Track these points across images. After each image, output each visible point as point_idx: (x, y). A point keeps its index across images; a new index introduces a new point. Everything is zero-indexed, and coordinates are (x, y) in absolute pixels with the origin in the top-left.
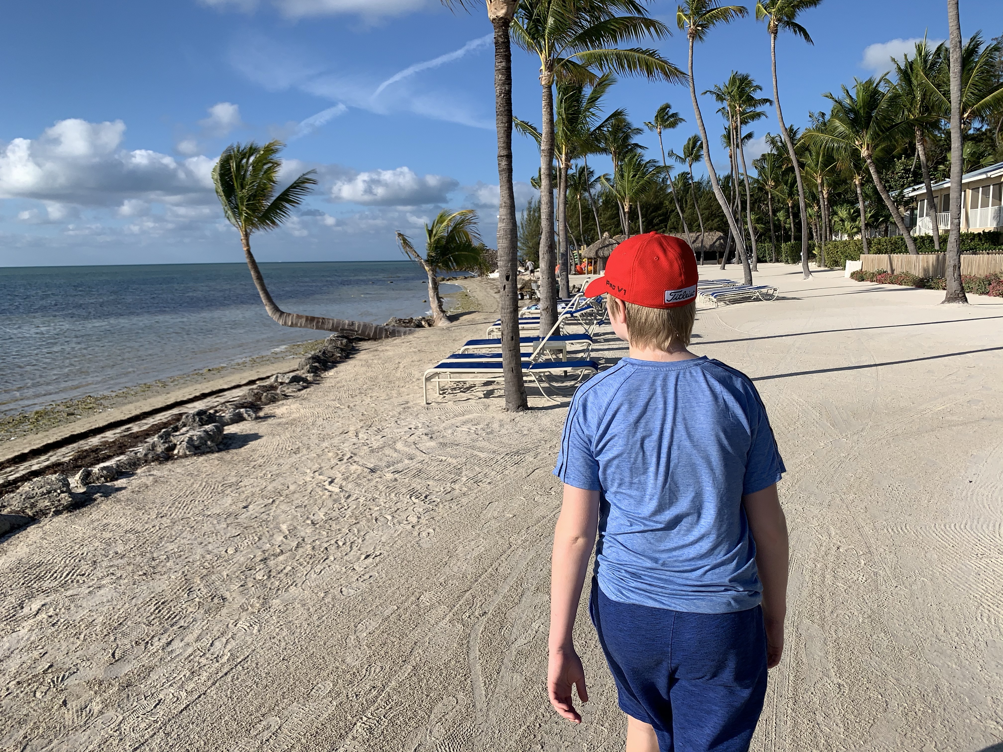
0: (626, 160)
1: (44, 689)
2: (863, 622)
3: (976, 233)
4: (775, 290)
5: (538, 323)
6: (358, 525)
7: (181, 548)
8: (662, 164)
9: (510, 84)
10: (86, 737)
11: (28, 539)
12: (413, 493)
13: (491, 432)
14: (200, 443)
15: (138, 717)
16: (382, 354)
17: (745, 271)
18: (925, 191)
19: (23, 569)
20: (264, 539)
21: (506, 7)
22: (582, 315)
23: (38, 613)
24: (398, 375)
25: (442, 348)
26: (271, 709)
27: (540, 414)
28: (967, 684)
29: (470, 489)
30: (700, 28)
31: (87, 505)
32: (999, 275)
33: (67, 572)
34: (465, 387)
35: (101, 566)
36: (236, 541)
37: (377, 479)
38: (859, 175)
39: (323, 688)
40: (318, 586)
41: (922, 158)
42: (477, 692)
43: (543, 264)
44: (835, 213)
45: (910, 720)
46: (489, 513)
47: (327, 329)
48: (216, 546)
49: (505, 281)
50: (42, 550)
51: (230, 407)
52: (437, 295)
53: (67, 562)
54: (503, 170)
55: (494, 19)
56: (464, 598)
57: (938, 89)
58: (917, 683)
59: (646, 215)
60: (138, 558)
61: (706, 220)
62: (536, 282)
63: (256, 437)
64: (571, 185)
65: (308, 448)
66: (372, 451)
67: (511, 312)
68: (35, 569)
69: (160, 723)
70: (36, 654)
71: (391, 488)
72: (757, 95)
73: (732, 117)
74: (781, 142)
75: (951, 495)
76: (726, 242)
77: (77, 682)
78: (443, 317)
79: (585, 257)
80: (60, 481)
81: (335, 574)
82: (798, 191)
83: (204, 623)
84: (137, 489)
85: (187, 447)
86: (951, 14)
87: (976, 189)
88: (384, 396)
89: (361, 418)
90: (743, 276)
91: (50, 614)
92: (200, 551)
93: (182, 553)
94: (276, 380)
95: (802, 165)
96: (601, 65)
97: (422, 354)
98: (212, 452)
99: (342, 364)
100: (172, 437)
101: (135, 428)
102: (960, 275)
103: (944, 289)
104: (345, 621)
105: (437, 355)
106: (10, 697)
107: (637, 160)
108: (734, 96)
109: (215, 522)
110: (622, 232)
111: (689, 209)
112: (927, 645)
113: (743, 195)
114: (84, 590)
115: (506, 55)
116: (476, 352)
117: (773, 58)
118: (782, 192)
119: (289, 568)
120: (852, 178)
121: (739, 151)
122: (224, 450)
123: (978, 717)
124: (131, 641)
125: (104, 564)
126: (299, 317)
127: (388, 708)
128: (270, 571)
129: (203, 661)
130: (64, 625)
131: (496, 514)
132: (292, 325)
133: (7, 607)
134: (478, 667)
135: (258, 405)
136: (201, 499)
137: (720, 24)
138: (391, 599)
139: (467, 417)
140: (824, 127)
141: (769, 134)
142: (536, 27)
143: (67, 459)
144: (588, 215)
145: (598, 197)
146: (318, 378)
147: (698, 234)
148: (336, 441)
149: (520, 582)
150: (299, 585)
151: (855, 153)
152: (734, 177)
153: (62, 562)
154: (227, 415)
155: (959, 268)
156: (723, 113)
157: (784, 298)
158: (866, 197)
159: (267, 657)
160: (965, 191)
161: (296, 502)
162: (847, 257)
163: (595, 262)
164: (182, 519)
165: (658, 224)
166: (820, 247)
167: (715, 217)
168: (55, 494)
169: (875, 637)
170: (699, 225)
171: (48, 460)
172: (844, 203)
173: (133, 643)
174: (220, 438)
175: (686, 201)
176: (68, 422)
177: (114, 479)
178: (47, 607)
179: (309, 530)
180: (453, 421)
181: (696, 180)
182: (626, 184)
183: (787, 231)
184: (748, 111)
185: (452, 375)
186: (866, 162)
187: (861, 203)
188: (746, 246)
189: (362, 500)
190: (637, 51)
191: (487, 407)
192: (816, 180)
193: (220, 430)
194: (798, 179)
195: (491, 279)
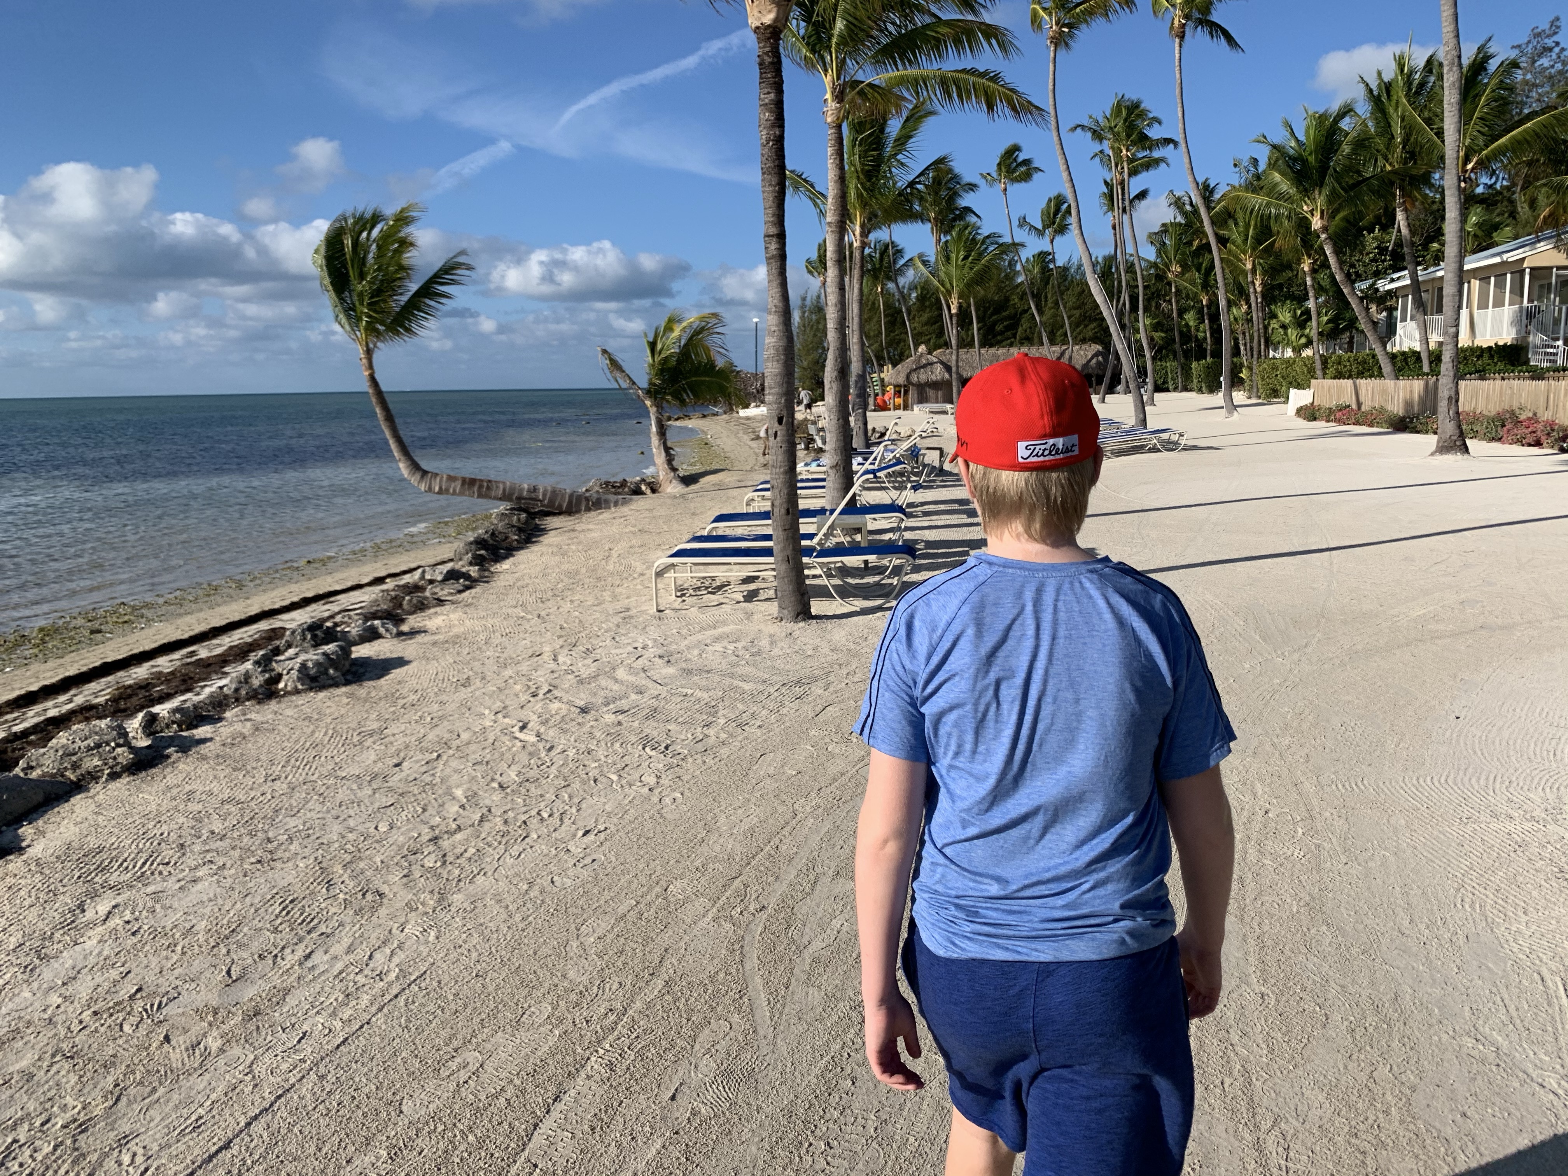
0: (954, 233)
1: (134, 1020)
2: (1298, 912)
3: (1485, 346)
4: (1181, 435)
5: (823, 487)
6: (569, 789)
7: (308, 825)
8: (1007, 239)
9: (782, 126)
10: (205, 1083)
11: (75, 815)
12: (646, 742)
13: (759, 653)
14: (318, 671)
15: (276, 1056)
16: (582, 536)
17: (1135, 406)
18: (1408, 282)
19: (75, 857)
20: (431, 811)
21: (775, 10)
22: (889, 475)
23: (107, 917)
24: (610, 567)
25: (675, 526)
26: (466, 1042)
27: (830, 625)
28: (1437, 992)
29: (731, 735)
30: (1066, 30)
31: (157, 765)
32: (1517, 412)
33: (142, 860)
34: (714, 585)
35: (192, 851)
36: (389, 813)
37: (592, 723)
38: (1309, 257)
39: (538, 1013)
40: (517, 875)
41: (1405, 231)
42: (758, 1014)
43: (830, 397)
44: (1274, 316)
45: (1358, 1037)
46: (762, 769)
47: (497, 498)
48: (361, 820)
49: (776, 425)
50: (99, 830)
51: (356, 617)
52: (665, 444)
53: (141, 846)
54: (773, 257)
55: (757, 28)
56: (733, 887)
57: (1429, 125)
58: (1370, 991)
59: (984, 317)
60: (246, 839)
61: (1075, 326)
62: (814, 423)
63: (401, 662)
64: (868, 271)
65: (483, 678)
66: (581, 682)
67: (786, 472)
68: (94, 857)
69: (309, 1062)
70: (114, 974)
71: (614, 735)
72: (1154, 133)
73: (1116, 166)
74: (1191, 204)
75: (1430, 737)
76: (1106, 359)
77: (180, 1011)
78: (674, 478)
79: (890, 384)
80: (113, 729)
81: (541, 857)
82: (1216, 281)
83: (355, 929)
84: (229, 740)
86: (1445, 14)
87: (1485, 280)
88: (591, 600)
89: (559, 632)
90: (1133, 413)
91: (126, 919)
92: (336, 828)
93: (311, 832)
94: (422, 577)
95: (1223, 241)
96: (916, 92)
97: (646, 536)
98: (336, 685)
99: (522, 552)
100: (274, 664)
101: (203, 652)
102: (1457, 413)
103: (1435, 433)
104: (561, 922)
105: (668, 536)
106: (86, 1032)
107: (970, 233)
108: (1118, 133)
109: (355, 787)
110: (947, 345)
111: (1050, 309)
112: (1385, 941)
113: (1133, 287)
114: (172, 885)
115: (775, 83)
116: (728, 532)
117: (1178, 76)
118: (1193, 283)
119: (472, 851)
120: (1299, 261)
121: (1126, 218)
122: (355, 682)
123: (1451, 1033)
124: (252, 955)
125: (197, 848)
127: (633, 1036)
128: (445, 855)
129: (361, 979)
130: (150, 934)
131: (771, 771)
132: (440, 492)
133: (60, 910)
134: (758, 980)
135: (397, 615)
136: (329, 754)
137: (1097, 24)
138: (626, 891)
139: (720, 630)
140: (1256, 183)
141: (1172, 191)
142: (818, 33)
143: (101, 700)
144: (894, 318)
145: (910, 289)
146: (486, 574)
147: (1064, 347)
148: (524, 667)
149: (812, 864)
150: (490, 874)
151: (1303, 224)
152: (1120, 259)
153: (133, 846)
154: (354, 630)
155: (1457, 401)
156: (1101, 160)
157: (1195, 448)
158: (1320, 289)
159: (452, 973)
160: (1469, 282)
161: (473, 756)
162: (1291, 383)
163: (906, 392)
164: (304, 783)
165: (1002, 333)
166: (1250, 369)
167: (1090, 322)
168: (108, 748)
169: (1313, 931)
170: (1066, 334)
171: (70, 701)
172: (1286, 299)
173: (256, 957)
174: (347, 664)
175: (1046, 297)
176: (92, 643)
177: (191, 726)
178: (121, 908)
179: (497, 797)
180: (700, 637)
181: (1060, 263)
182: (953, 270)
183: (1200, 343)
184: (1140, 156)
185: (694, 568)
186: (1319, 237)
187: (1312, 299)
188: (1138, 367)
189: (571, 753)
190: (973, 72)
191: (750, 615)
192: (1245, 265)
193: (345, 651)
194: (1217, 263)
195: (742, 418)
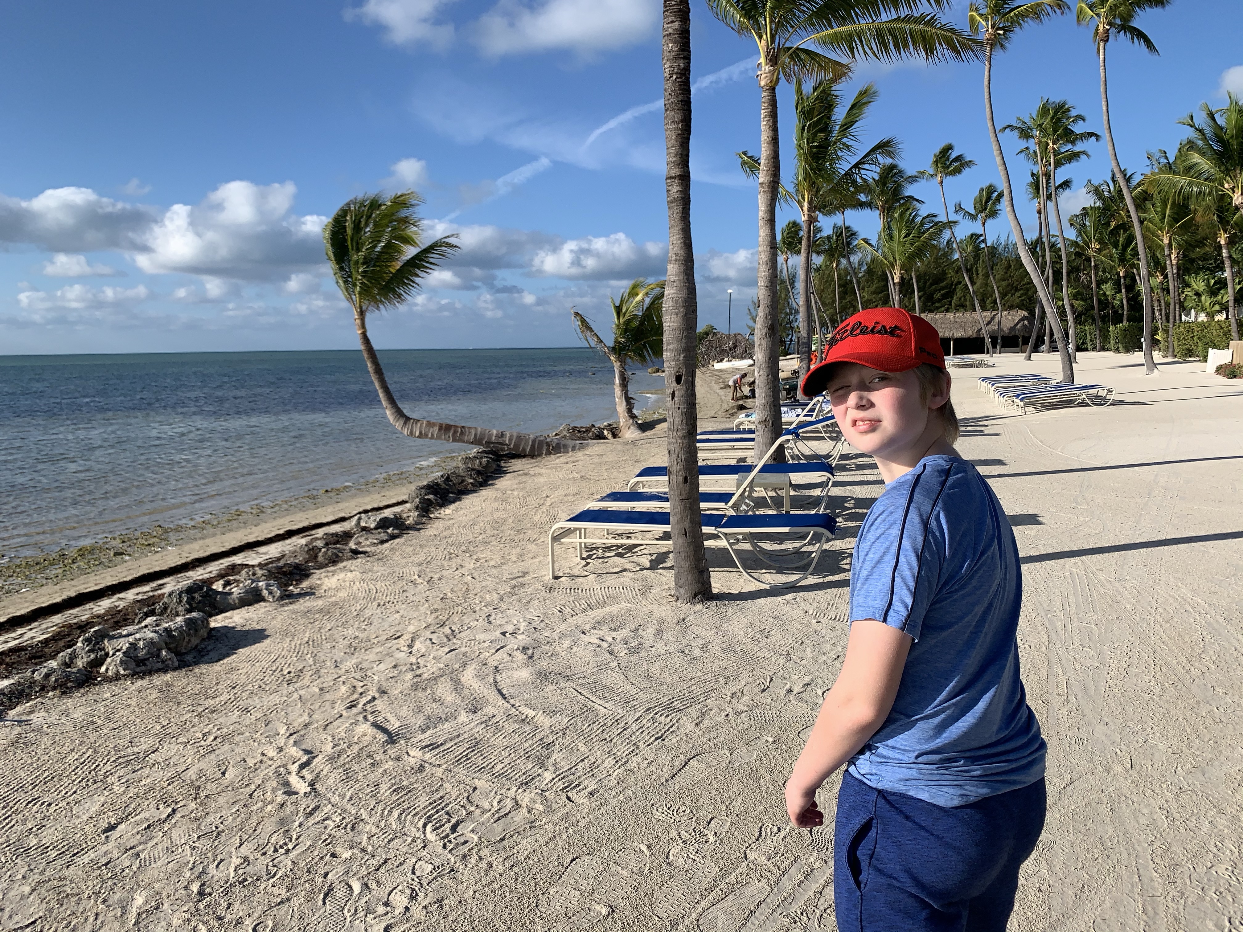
0: (896, 215)
4: (1110, 391)
8: (945, 220)
9: (687, 58)
13: (638, 649)
16: (530, 481)
17: (1063, 363)
24: (537, 517)
27: (731, 608)
29: (548, 808)
30: (1001, 32)
37: (389, 765)
38: (1225, 231)
44: (1188, 285)
47: (468, 442)
49: (676, 384)
52: (626, 394)
54: (674, 200)
59: (924, 287)
61: (1003, 295)
64: (825, 250)
67: (683, 437)
71: (403, 791)
72: (1078, 128)
73: (1043, 159)
76: (1032, 322)
78: (633, 424)
85: (122, 661)
89: (438, 604)
90: (1061, 369)
94: (357, 524)
96: (852, 50)
97: (584, 484)
98: (165, 670)
100: (104, 642)
107: (910, 214)
108: (1045, 130)
111: (981, 279)
117: (1102, 74)
118: (1111, 257)
120: (1215, 236)
121: (1051, 205)
126: (430, 424)
132: (420, 436)
137: (1030, 25)
139: (607, 611)
141: (1089, 181)
144: (846, 288)
145: (860, 265)
146: (424, 520)
147: (994, 313)
148: (370, 657)
151: (1223, 201)
152: (1044, 240)
154: (240, 591)
156: (1027, 155)
157: (1121, 403)
162: (1208, 344)
165: (939, 300)
166: (1167, 331)
167: (1016, 290)
170: (995, 302)
172: (1201, 270)
175: (977, 270)
181: (990, 243)
182: (896, 246)
183: (1117, 309)
184: (1063, 150)
186: (1237, 213)
187: (1228, 270)
190: (908, 19)
192: (1162, 240)
193: (206, 620)
195: (717, 370)
